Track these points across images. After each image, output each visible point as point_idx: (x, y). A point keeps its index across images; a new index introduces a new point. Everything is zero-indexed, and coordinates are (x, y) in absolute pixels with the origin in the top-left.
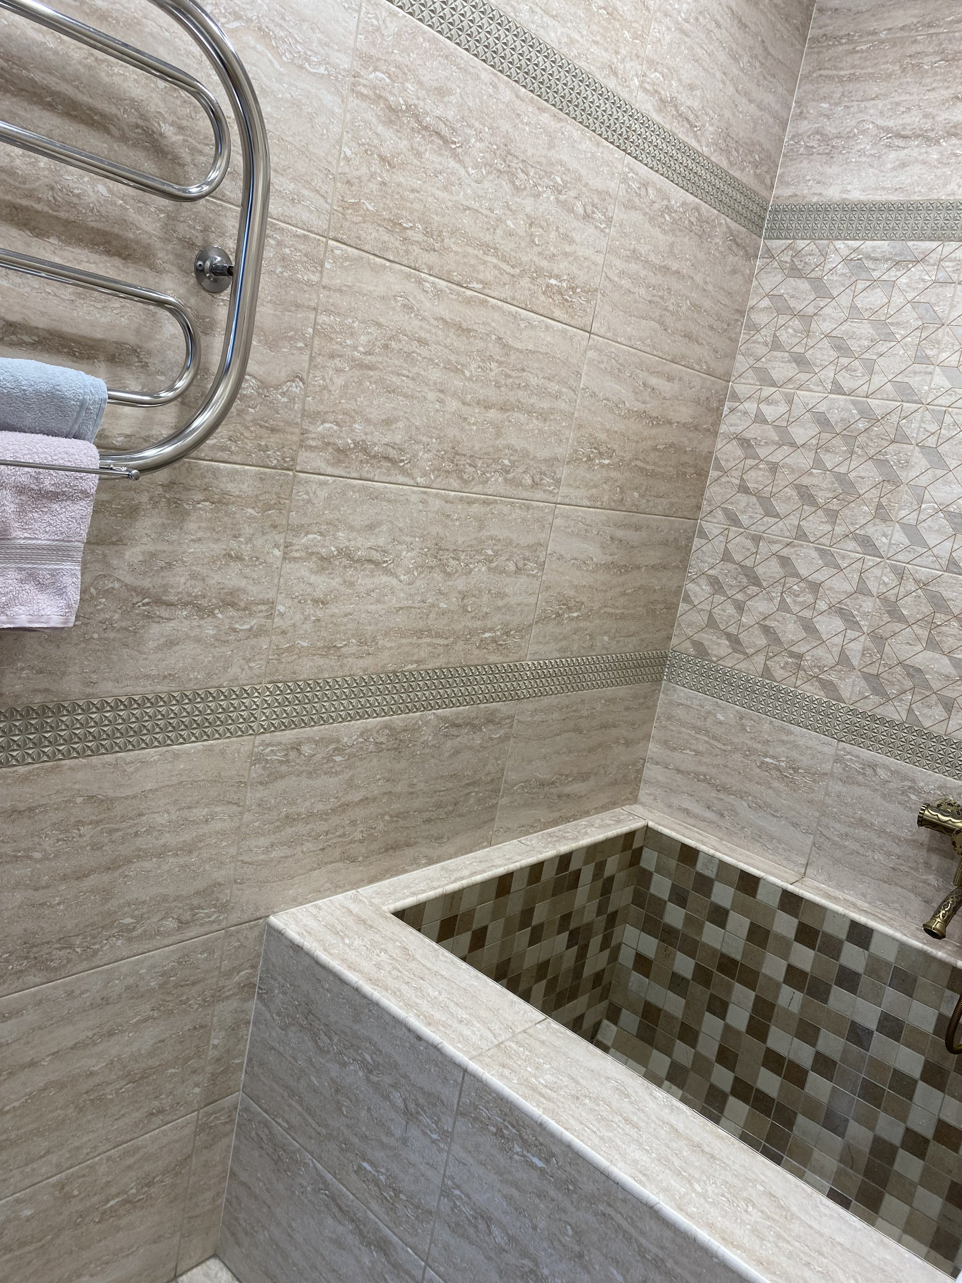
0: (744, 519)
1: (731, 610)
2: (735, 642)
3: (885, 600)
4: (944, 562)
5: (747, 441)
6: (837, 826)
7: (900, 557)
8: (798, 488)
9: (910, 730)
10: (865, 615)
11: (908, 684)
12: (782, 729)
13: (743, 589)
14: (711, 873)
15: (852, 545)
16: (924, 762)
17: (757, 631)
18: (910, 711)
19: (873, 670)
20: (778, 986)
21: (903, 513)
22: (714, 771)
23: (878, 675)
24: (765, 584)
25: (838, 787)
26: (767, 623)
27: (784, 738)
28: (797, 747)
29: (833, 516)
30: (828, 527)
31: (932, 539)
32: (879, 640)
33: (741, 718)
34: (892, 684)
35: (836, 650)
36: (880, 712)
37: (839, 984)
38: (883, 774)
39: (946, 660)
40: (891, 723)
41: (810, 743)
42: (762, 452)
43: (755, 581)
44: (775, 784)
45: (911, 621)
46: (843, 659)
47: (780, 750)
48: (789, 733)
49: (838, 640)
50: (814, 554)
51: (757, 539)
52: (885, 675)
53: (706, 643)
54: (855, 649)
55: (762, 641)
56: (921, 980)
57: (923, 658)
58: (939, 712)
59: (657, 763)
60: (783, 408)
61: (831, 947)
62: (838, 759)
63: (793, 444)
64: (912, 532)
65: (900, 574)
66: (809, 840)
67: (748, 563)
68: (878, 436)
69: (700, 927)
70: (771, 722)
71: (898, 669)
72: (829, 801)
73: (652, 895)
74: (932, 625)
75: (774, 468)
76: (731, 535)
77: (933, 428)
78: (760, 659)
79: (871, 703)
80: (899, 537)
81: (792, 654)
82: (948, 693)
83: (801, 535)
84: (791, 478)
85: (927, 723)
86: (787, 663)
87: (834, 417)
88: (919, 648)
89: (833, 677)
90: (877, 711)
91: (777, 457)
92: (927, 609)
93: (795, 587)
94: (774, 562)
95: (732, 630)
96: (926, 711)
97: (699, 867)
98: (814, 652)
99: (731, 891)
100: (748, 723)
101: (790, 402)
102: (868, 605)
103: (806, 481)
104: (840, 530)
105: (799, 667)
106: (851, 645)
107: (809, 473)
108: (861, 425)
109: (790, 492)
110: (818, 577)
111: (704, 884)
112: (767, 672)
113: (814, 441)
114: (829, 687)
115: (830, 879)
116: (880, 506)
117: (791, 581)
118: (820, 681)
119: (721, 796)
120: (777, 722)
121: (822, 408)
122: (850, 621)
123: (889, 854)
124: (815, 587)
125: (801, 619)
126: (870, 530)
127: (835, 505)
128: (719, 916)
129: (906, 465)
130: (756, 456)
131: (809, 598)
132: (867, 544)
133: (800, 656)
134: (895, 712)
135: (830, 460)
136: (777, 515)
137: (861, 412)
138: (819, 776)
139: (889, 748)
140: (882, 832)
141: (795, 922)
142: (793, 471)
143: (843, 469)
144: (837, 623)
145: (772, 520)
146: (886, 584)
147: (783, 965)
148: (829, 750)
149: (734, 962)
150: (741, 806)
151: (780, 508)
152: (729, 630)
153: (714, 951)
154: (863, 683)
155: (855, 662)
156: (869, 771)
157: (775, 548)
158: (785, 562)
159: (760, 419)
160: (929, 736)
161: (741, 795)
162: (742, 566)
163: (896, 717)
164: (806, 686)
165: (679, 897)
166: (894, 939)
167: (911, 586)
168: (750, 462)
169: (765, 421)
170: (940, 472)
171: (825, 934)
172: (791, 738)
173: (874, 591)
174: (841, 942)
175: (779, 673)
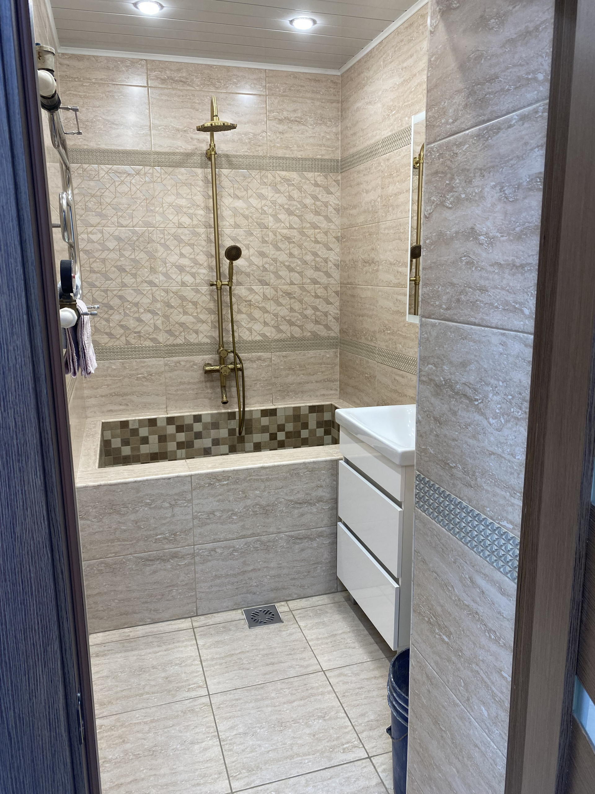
0: (97, 283)
1: (104, 323)
2: (110, 335)
3: (164, 302)
4: (180, 283)
5: (88, 251)
6: (173, 388)
7: (164, 285)
8: (115, 267)
9: (187, 345)
10: (159, 309)
11: (182, 329)
12: (141, 362)
13: (107, 313)
14: (136, 426)
15: (146, 285)
16: (194, 354)
17: (118, 328)
18: (185, 338)
19: (168, 329)
20: (175, 452)
21: (160, 269)
22: (118, 390)
23: (170, 330)
24: (115, 308)
25: (169, 374)
26: (121, 323)
27: (143, 365)
28: (149, 366)
29: (134, 276)
30: (134, 280)
31: (174, 277)
32: (166, 317)
33: (123, 364)
34: (176, 331)
35: (152, 326)
36: (175, 342)
37: (196, 438)
38: (183, 363)
39: (191, 317)
40: (180, 345)
41: (154, 363)
42: (97, 255)
43: (111, 308)
44: (145, 383)
45: (176, 307)
46: (156, 328)
47: (142, 370)
48: (145, 362)
49: (152, 321)
50: (132, 292)
51: (106, 291)
52: (173, 329)
53: (97, 339)
54: (159, 323)
55: (122, 331)
56: (220, 422)
57: (183, 319)
58: (194, 335)
59: (91, 397)
60: (100, 236)
61: (190, 428)
62: (166, 365)
63: (109, 249)
64: (166, 275)
65: (167, 292)
66: (164, 398)
67: (105, 301)
68: (142, 241)
69: (138, 449)
70: (136, 361)
71: (177, 325)
72: (167, 381)
73: (113, 448)
74: (183, 307)
75: (104, 261)
76: (94, 292)
77: (162, 236)
78: (123, 338)
79: (171, 340)
80: (162, 278)
81: (135, 333)
82: (195, 328)
83: (124, 285)
84: (113, 263)
85: (192, 341)
86: (135, 336)
87: (123, 236)
88: (181, 316)
89: (154, 336)
90: (174, 342)
91: (103, 256)
92: (180, 301)
93: (129, 306)
94: (116, 298)
95: (108, 330)
96: (190, 336)
97: (131, 427)
98: (144, 328)
99: (147, 429)
100: (127, 365)
101: (102, 232)
102: (159, 305)
103: (119, 263)
104: (139, 280)
105: (140, 336)
106: (158, 322)
107: (119, 260)
108: (135, 238)
109: (113, 269)
110: (137, 300)
111: (135, 432)
112: (128, 343)
113: (117, 247)
114: (153, 340)
115: (176, 408)
116: (151, 268)
117: (126, 304)
118: (150, 339)
119: (124, 398)
120: (138, 360)
121: (116, 233)
122: (154, 313)
123: (193, 389)
124: (136, 304)
125: (135, 318)
126: (151, 278)
127: (134, 271)
128: (145, 440)
129: (157, 251)
130: (94, 257)
131: (135, 309)
132: (151, 283)
133: (139, 332)
134: (180, 341)
135: (127, 254)
136: (112, 279)
137: (133, 233)
138: (160, 374)
139: (182, 354)
140: (189, 383)
141: (174, 426)
142: (112, 261)
143: (133, 257)
144: (149, 315)
145: (110, 282)
146: (162, 296)
147: (175, 443)
148: (161, 363)
149: (156, 454)
150: (134, 398)
151: (112, 276)
152: (106, 331)
153: (147, 454)
154: (166, 334)
155: (161, 328)
156: (178, 364)
157: (115, 293)
158: (121, 297)
159: (90, 241)
160: (194, 344)
161: (132, 393)
162: (103, 304)
163: (181, 342)
164: (145, 343)
165: (126, 443)
166: (208, 414)
167: (172, 295)
168: (92, 260)
169: (93, 242)
170: (169, 252)
171: (186, 425)
172: (146, 364)
173: (159, 300)
174: (192, 425)
175: (133, 341)
